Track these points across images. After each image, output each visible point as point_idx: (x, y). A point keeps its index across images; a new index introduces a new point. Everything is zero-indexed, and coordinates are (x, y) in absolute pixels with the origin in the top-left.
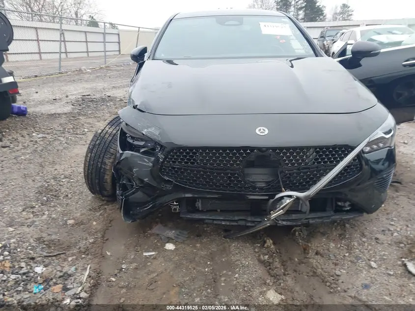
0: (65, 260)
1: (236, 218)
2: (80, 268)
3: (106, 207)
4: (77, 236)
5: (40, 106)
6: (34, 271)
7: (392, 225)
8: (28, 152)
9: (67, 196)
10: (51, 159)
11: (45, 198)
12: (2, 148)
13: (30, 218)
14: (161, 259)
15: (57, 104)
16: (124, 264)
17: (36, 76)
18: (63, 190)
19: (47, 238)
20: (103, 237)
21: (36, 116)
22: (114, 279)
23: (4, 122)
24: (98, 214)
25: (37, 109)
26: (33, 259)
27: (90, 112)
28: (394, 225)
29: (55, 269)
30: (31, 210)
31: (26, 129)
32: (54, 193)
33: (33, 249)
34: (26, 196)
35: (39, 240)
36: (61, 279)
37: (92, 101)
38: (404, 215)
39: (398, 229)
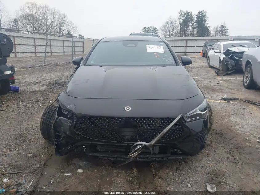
0: (21, 176)
1: (116, 156)
2: (28, 181)
3: (51, 147)
4: (31, 163)
5: (28, 86)
6: (3, 181)
7: (208, 163)
8: (15, 113)
9: (31, 140)
10: (27, 118)
11: (18, 141)
12: (1, 111)
13: (7, 152)
14: (73, 178)
15: (38, 85)
16: (52, 179)
17: (30, 67)
18: (29, 137)
19: (14, 163)
20: (45, 164)
21: (24, 92)
22: (45, 188)
23: (5, 95)
24: (46, 151)
25: (25, 88)
26: (4, 174)
27: (56, 90)
28: (209, 163)
29: (15, 180)
30: (9, 148)
31: (16, 100)
32: (24, 139)
33: (6, 169)
34: (8, 139)
35: (10, 164)
36: (17, 186)
37: (58, 84)
38: (217, 158)
39: (210, 166)
